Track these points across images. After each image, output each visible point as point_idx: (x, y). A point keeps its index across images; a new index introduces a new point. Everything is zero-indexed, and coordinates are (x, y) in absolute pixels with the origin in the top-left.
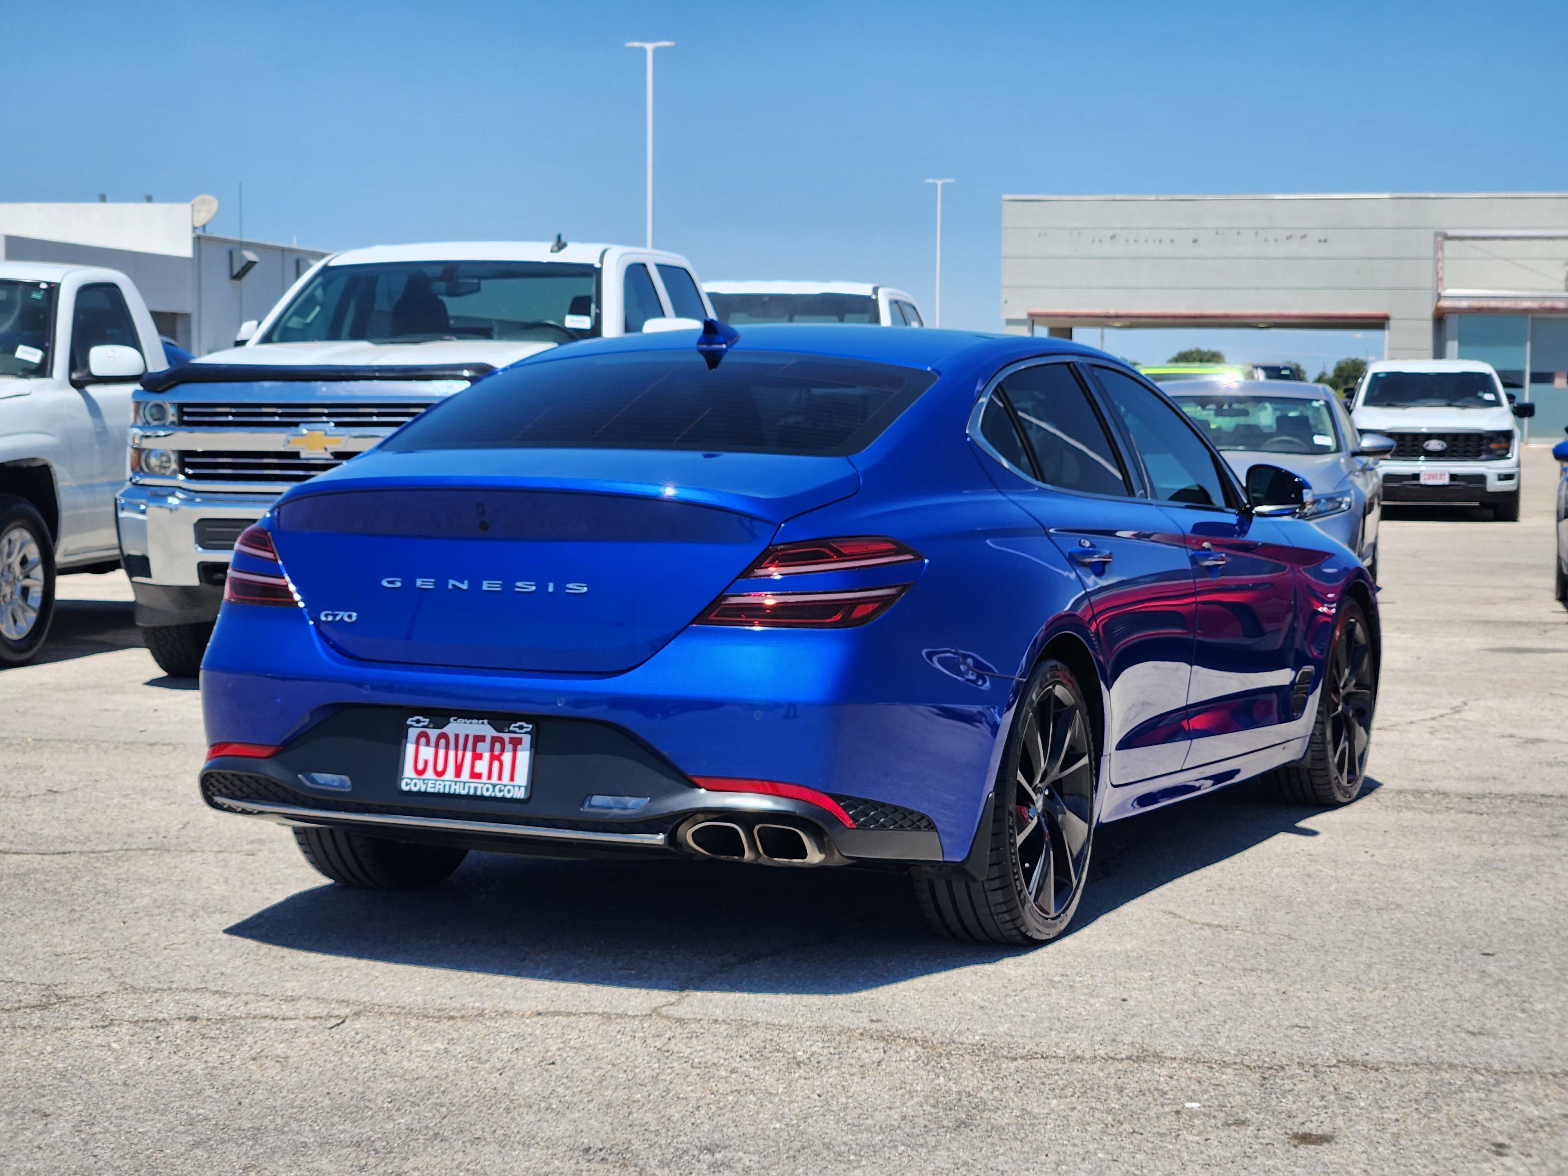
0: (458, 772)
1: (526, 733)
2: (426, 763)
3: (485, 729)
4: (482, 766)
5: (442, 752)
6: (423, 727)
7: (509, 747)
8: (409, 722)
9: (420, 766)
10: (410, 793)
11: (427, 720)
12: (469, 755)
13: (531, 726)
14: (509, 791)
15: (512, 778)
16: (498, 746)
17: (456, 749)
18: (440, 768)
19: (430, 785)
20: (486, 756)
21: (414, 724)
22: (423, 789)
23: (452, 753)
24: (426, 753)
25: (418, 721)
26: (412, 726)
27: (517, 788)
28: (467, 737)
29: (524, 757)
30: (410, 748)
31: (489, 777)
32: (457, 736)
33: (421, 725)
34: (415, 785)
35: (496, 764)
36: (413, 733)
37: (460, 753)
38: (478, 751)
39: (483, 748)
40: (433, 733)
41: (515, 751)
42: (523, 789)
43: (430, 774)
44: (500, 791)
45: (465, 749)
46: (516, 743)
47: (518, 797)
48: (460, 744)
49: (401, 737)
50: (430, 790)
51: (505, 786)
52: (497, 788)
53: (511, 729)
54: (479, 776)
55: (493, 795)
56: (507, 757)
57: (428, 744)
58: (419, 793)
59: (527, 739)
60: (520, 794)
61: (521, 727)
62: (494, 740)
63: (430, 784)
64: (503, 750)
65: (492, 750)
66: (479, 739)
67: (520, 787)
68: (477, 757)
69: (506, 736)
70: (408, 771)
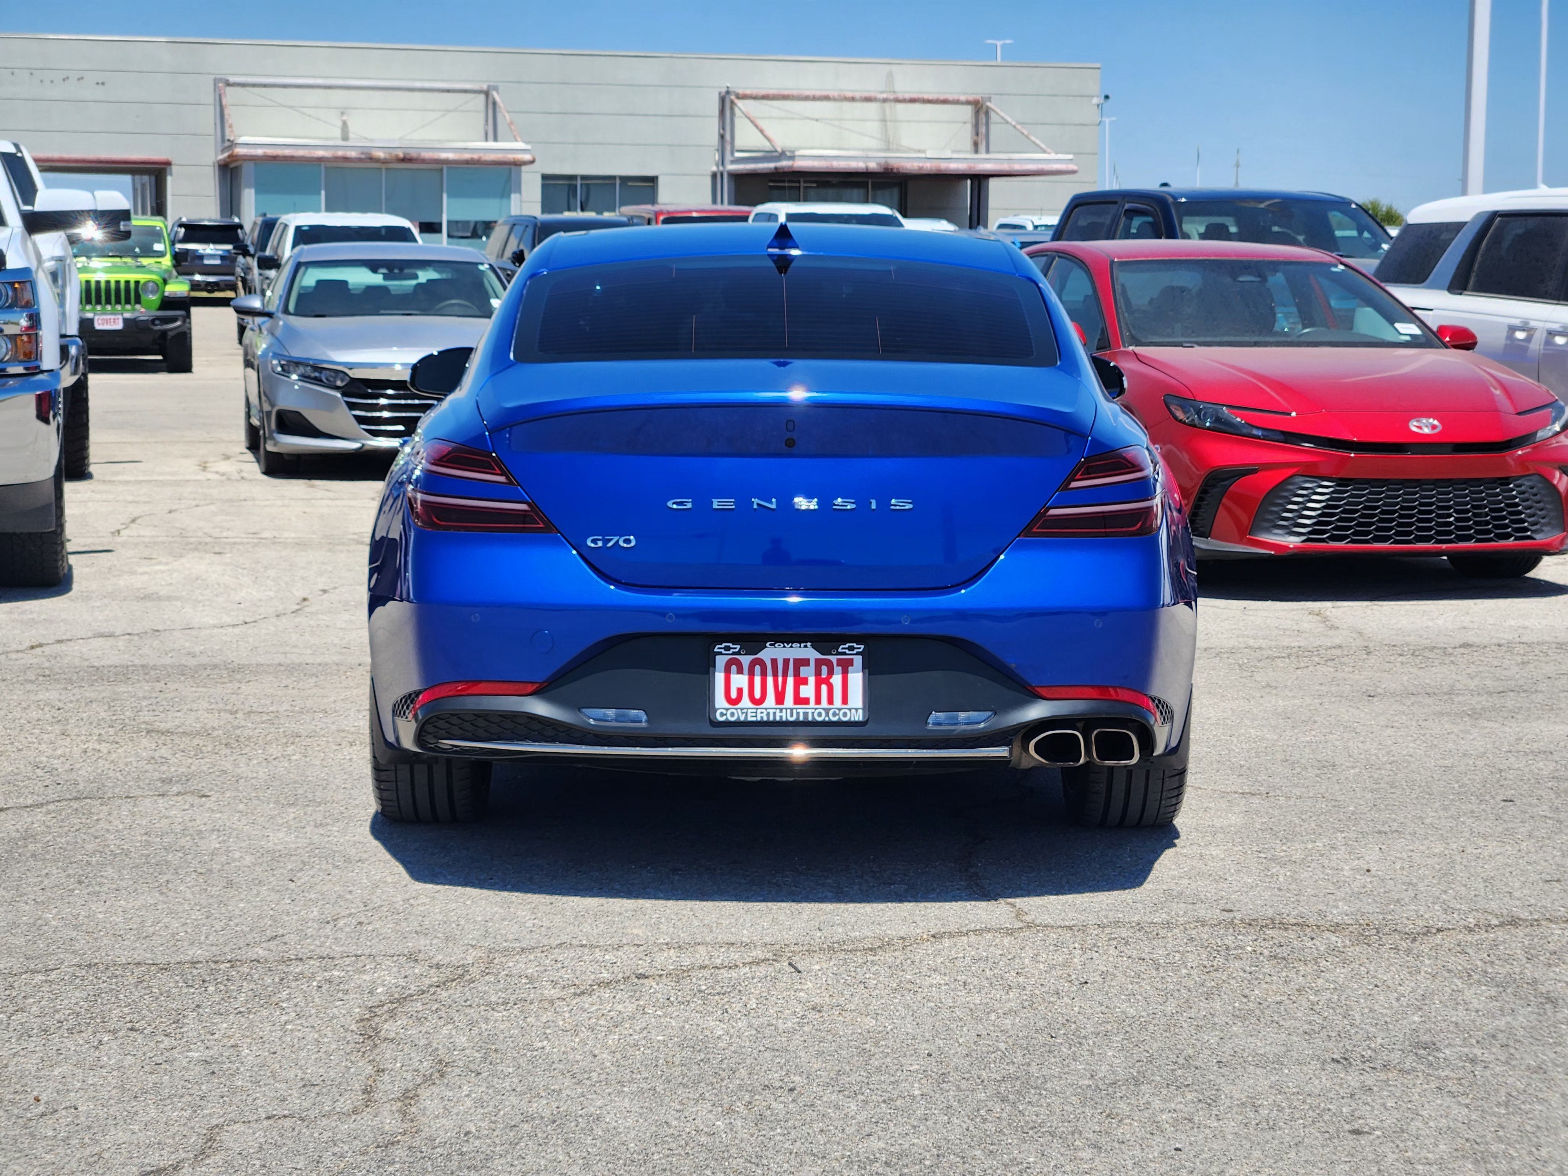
0: (780, 698)
1: (858, 654)
2: (740, 691)
3: (809, 653)
4: (807, 691)
5: (758, 680)
6: (734, 654)
7: (838, 669)
8: (716, 650)
9: (734, 695)
10: (727, 724)
11: (738, 647)
12: (790, 680)
13: (862, 647)
14: (845, 715)
15: (845, 701)
16: (824, 669)
17: (775, 675)
18: (758, 694)
19: (749, 715)
20: (812, 680)
21: (723, 651)
22: (742, 718)
23: (770, 680)
24: (740, 681)
25: (727, 648)
26: (720, 654)
27: (853, 711)
28: (786, 662)
29: (856, 679)
30: (719, 677)
31: (818, 701)
32: (774, 662)
33: (731, 652)
34: (732, 714)
35: (824, 688)
36: (721, 661)
37: (780, 679)
38: (802, 675)
39: (807, 672)
40: (746, 660)
41: (845, 673)
42: (860, 712)
43: (746, 702)
44: (834, 714)
45: (785, 675)
46: (846, 666)
47: (857, 719)
48: (777, 669)
49: (709, 666)
50: (750, 719)
51: (840, 709)
52: (831, 712)
53: (840, 650)
54: (806, 701)
55: (827, 719)
56: (837, 680)
57: (740, 671)
58: (738, 724)
59: (858, 660)
60: (859, 716)
61: (851, 648)
62: (819, 663)
63: (747, 711)
64: (831, 673)
65: (818, 673)
66: (801, 663)
67: (857, 710)
68: (800, 681)
69: (833, 659)
70: (720, 701)
